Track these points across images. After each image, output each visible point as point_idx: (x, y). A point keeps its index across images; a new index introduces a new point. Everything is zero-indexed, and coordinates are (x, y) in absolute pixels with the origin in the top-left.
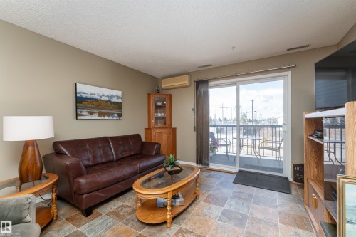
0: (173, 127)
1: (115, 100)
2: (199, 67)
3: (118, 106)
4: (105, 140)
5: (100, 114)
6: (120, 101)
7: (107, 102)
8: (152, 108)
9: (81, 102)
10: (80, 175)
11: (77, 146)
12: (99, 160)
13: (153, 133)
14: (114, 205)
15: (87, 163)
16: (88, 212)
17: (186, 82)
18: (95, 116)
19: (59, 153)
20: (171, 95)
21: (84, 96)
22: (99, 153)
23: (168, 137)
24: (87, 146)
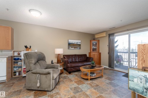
0: (100, 52)
1: (78, 43)
2: (110, 29)
3: (80, 45)
4: (75, 55)
5: (74, 48)
6: (80, 43)
7: (76, 44)
8: (92, 45)
9: (70, 44)
10: (68, 63)
11: (68, 56)
12: (73, 61)
13: (91, 54)
14: (76, 73)
15: (70, 61)
16: (70, 73)
17: (105, 35)
18: (73, 48)
19: (64, 58)
20: (99, 40)
21: (70, 43)
22: (74, 59)
23: (97, 56)
24: (71, 57)
